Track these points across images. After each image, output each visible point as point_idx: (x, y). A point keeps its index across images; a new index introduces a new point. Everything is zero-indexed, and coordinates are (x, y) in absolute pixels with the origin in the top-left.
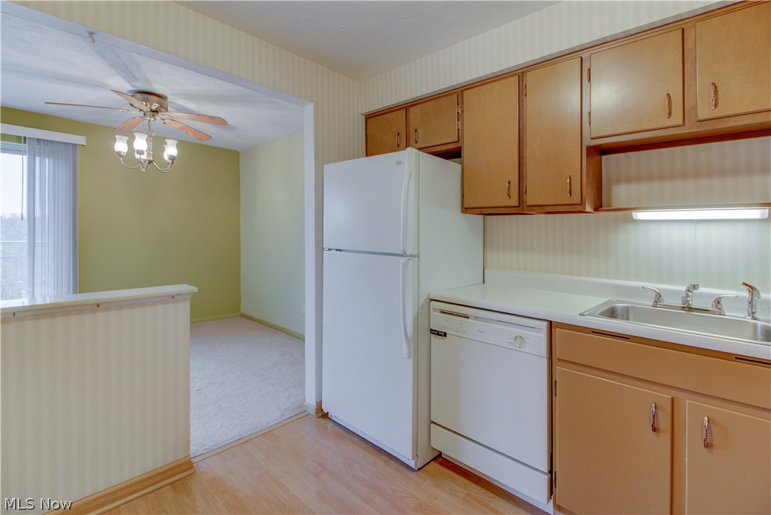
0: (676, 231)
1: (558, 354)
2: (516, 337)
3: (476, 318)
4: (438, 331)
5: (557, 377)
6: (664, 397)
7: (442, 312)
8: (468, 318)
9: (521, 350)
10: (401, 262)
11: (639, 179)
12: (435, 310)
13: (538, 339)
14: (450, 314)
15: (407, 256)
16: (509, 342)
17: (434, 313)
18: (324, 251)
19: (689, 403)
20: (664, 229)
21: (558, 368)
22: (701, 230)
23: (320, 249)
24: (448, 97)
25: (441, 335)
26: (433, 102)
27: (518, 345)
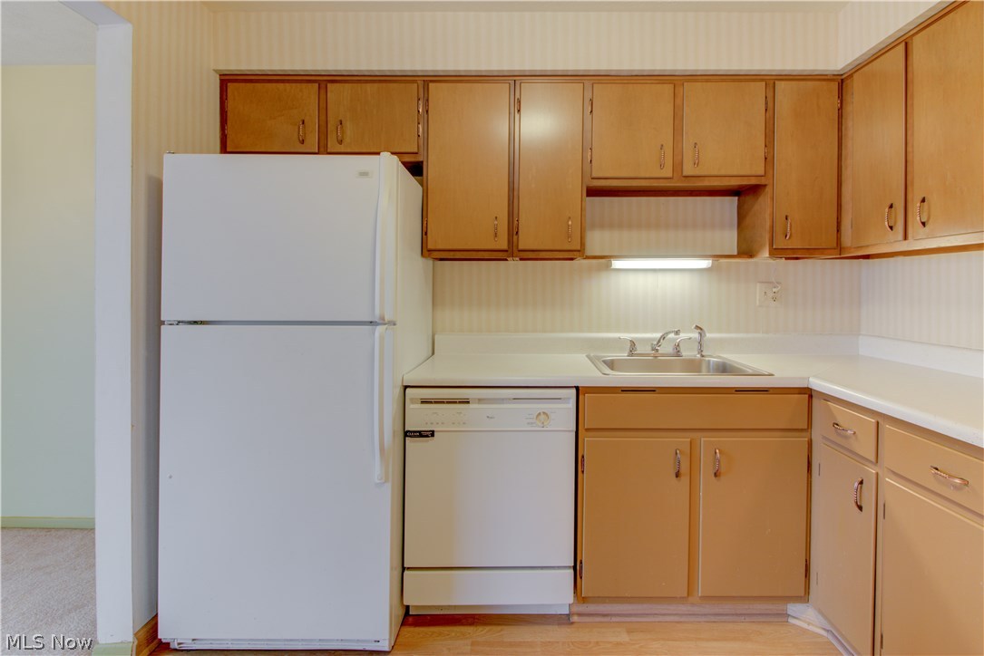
0: (641, 278)
1: (587, 422)
2: (539, 414)
3: (480, 401)
4: (420, 432)
5: (584, 451)
6: (683, 441)
7: (422, 402)
8: (468, 402)
9: (545, 429)
10: (377, 334)
11: (611, 226)
12: (413, 401)
13: (563, 412)
14: (436, 402)
15: (385, 324)
16: (528, 423)
17: (412, 406)
18: (162, 327)
19: (704, 441)
20: (632, 278)
21: (586, 439)
22: (661, 278)
23: (152, 323)
24: (402, 85)
25: (427, 436)
26: (376, 85)
27: (540, 424)
